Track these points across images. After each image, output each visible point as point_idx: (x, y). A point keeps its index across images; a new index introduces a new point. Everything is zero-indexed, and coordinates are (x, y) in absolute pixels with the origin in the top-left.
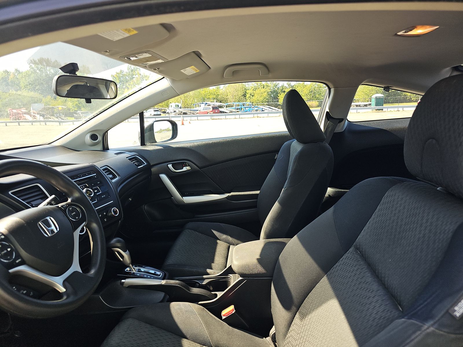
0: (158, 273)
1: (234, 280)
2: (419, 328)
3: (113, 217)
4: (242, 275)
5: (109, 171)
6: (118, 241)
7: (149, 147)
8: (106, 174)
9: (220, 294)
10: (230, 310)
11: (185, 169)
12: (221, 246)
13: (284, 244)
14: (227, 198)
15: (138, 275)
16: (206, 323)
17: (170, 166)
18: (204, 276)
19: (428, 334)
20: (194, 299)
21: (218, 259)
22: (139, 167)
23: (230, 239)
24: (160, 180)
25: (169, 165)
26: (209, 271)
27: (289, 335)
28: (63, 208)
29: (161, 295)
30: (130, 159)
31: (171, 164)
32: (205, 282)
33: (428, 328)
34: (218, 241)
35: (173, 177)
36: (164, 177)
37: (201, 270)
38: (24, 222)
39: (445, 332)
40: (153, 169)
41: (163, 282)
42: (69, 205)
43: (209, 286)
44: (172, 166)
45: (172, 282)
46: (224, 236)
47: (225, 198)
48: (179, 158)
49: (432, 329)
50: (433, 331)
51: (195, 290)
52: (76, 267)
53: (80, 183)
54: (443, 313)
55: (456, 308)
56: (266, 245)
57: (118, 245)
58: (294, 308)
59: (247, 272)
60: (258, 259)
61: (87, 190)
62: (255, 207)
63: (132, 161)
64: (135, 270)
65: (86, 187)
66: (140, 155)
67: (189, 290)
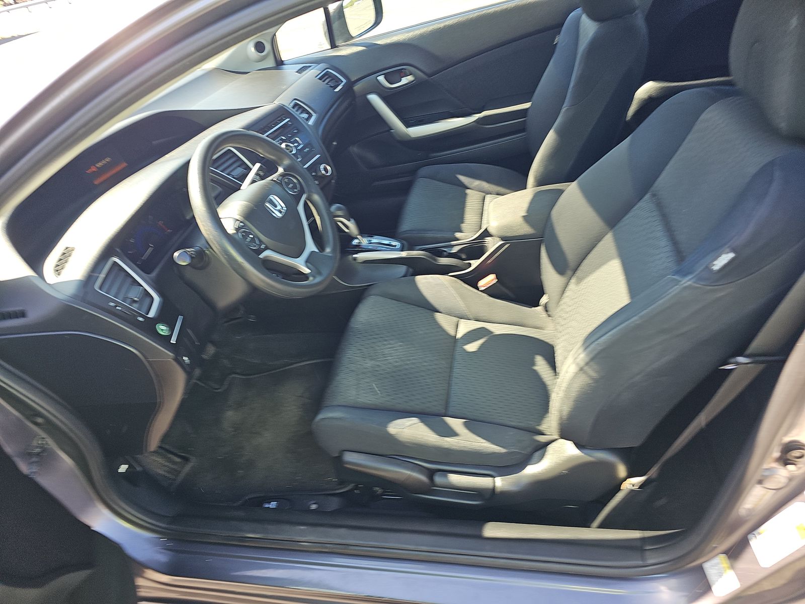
0: (394, 243)
1: (492, 245)
2: (677, 282)
3: (323, 176)
4: (503, 238)
5: (301, 107)
6: (339, 209)
7: (345, 51)
8: (298, 113)
9: (475, 263)
10: (489, 280)
11: (405, 81)
12: (472, 198)
13: (561, 192)
14: (477, 121)
15: (370, 247)
16: (462, 297)
17: (381, 79)
18: (453, 243)
19: (686, 288)
20: (444, 270)
21: (470, 217)
22: (337, 90)
23: (485, 185)
24: (369, 104)
25: (378, 78)
26: (458, 235)
27: (562, 302)
28: (279, 180)
29: (403, 269)
30: (320, 79)
31: (383, 76)
32: (455, 250)
33: (685, 283)
34: (468, 191)
35: (389, 98)
36: (374, 99)
37: (447, 235)
38: (252, 205)
39: (701, 284)
40: (357, 88)
41: (404, 254)
42: (283, 175)
43: (462, 253)
44: (385, 78)
45: (415, 253)
46: (477, 183)
47: (474, 122)
48: (393, 63)
49: (689, 283)
50: (690, 285)
51: (444, 261)
52: (311, 246)
53: (274, 136)
54: (702, 268)
55: (715, 263)
56: (537, 195)
57: (339, 213)
58: (569, 273)
59: (509, 234)
60: (524, 217)
61: (287, 146)
62: (523, 130)
63: (324, 81)
64: (364, 241)
65: (284, 141)
66: (332, 66)
67: (435, 260)
